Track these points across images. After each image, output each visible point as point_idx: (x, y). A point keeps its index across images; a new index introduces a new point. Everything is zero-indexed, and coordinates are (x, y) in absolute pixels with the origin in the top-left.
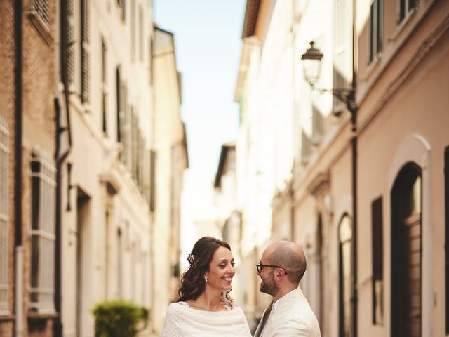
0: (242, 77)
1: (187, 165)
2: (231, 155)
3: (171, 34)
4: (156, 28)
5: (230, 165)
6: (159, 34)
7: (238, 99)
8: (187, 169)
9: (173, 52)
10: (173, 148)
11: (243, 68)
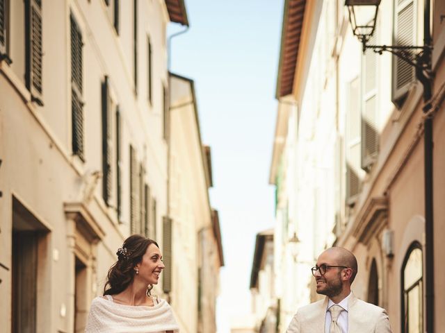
0: (278, 152)
1: (222, 264)
2: (268, 245)
3: (191, 82)
4: (171, 75)
5: (267, 257)
6: (174, 80)
7: (275, 181)
8: (222, 268)
9: (194, 102)
10: (200, 233)
11: (280, 140)
